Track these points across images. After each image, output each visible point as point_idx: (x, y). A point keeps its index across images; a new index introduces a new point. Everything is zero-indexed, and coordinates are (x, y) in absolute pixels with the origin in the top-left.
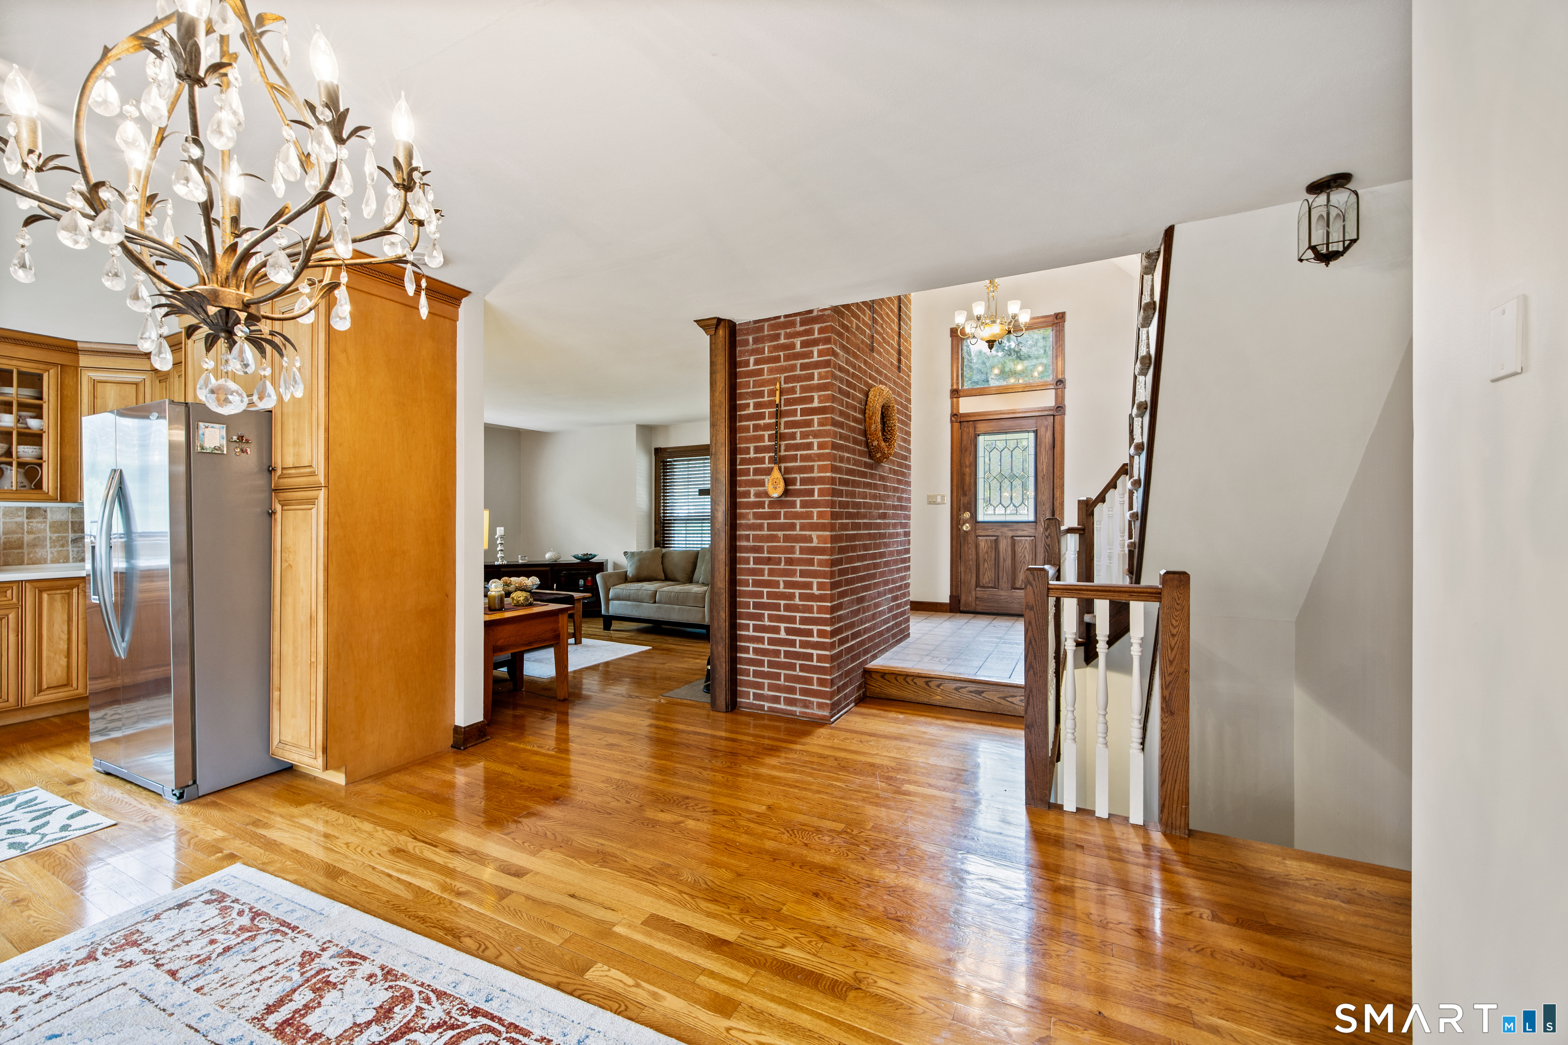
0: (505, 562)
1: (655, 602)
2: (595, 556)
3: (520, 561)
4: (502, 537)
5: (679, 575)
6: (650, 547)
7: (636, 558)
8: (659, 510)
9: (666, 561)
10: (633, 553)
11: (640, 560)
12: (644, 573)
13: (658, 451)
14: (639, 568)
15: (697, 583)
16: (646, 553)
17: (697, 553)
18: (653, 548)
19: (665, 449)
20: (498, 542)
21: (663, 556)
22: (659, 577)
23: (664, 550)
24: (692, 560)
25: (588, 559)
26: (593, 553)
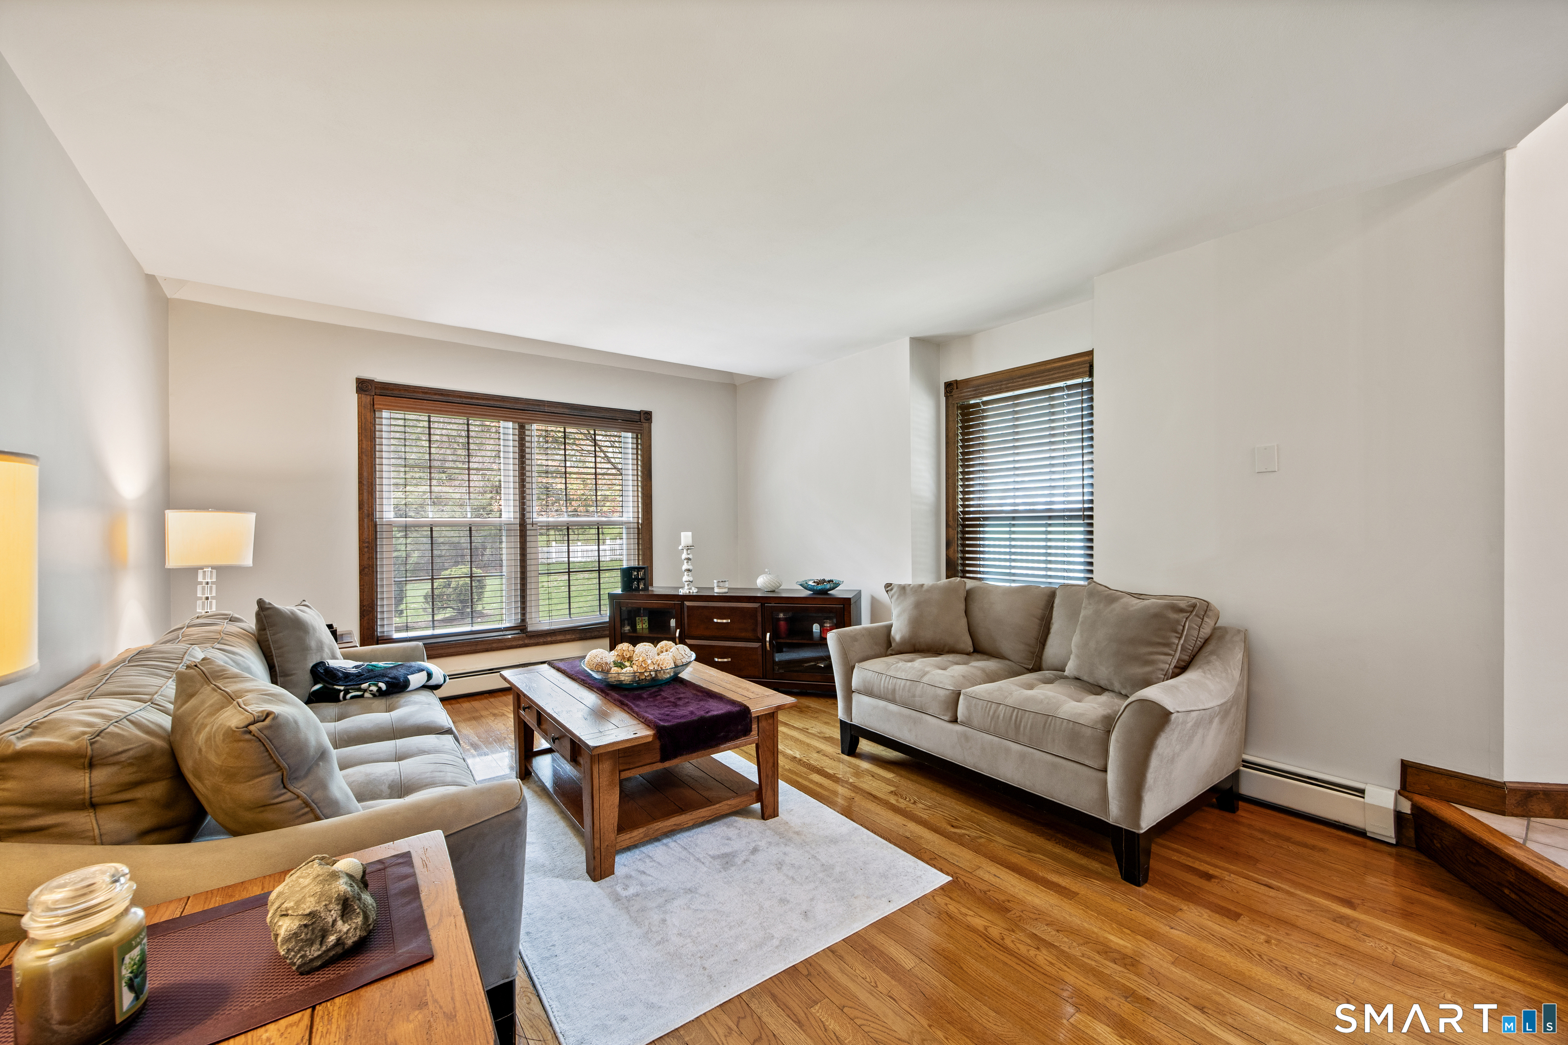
0: (694, 591)
1: (955, 720)
2: (837, 585)
3: (716, 590)
4: (688, 548)
5: (1008, 645)
6: (939, 579)
7: (910, 601)
8: (955, 500)
9: (976, 609)
10: (903, 588)
11: (918, 605)
12: (928, 635)
13: (950, 387)
14: (916, 622)
15: (1059, 673)
16: (931, 589)
17: (1051, 596)
18: (944, 581)
19: (966, 382)
20: (684, 556)
21: (969, 597)
22: (961, 646)
23: (970, 584)
24: (1039, 612)
25: (825, 592)
26: (835, 578)
